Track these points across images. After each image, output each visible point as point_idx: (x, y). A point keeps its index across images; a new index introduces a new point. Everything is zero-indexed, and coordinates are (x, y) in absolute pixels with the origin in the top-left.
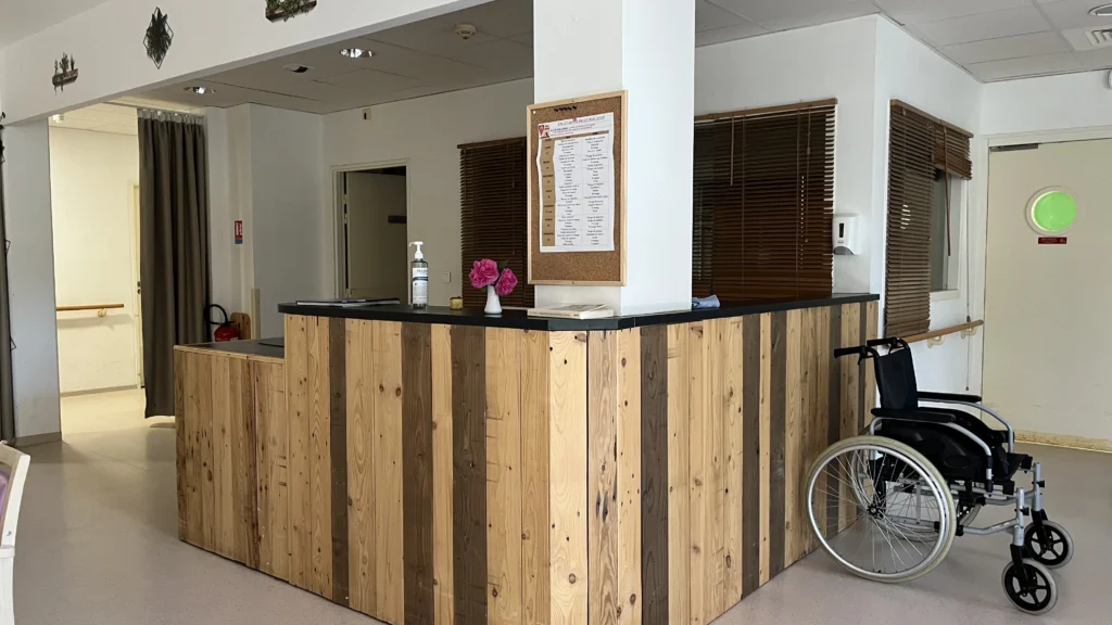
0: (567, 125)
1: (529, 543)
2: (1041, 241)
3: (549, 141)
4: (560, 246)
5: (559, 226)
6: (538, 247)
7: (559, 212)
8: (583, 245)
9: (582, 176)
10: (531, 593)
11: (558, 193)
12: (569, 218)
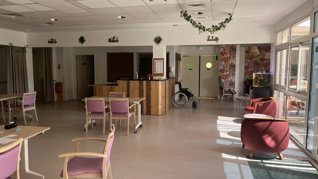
0: (157, 61)
1: (156, 102)
2: (189, 69)
3: (155, 62)
4: (156, 73)
5: (156, 71)
6: (154, 72)
7: (156, 69)
8: (159, 73)
9: (159, 66)
10: (156, 106)
11: (156, 68)
12: (157, 70)
